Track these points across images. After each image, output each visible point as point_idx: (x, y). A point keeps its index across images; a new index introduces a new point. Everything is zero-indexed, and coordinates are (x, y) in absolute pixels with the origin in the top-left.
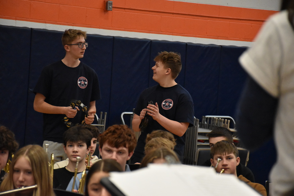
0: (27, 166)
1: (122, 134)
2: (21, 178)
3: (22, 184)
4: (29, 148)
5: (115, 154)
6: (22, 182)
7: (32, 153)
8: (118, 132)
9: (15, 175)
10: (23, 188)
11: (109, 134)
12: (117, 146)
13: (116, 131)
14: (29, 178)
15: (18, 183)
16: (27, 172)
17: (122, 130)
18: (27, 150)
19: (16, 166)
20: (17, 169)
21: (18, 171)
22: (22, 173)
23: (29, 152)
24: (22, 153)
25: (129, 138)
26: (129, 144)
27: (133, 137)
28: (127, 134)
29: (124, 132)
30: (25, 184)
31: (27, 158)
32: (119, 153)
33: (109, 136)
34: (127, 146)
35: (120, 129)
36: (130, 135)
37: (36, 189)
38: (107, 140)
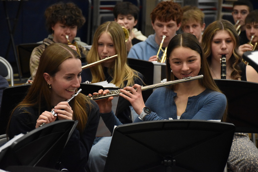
0: (109, 41)
1: (169, 9)
2: (105, 51)
3: (106, 55)
4: (109, 24)
5: (165, 27)
6: (106, 53)
7: (112, 28)
8: (166, 8)
9: (100, 48)
10: (106, 59)
11: (158, 11)
12: (166, 20)
13: (164, 7)
14: (111, 50)
15: (102, 54)
16: (110, 45)
17: (169, 6)
18: (108, 26)
19: (100, 41)
20: (101, 42)
21: (102, 44)
22: (105, 47)
23: (109, 28)
24: (104, 29)
25: (176, 11)
26: (177, 17)
27: (179, 11)
28: (174, 9)
29: (171, 7)
30: (108, 55)
31: (109, 33)
32: (169, 26)
33: (159, 13)
34: (175, 19)
35: (168, 5)
36: (176, 9)
37: (116, 58)
38: (157, 17)
